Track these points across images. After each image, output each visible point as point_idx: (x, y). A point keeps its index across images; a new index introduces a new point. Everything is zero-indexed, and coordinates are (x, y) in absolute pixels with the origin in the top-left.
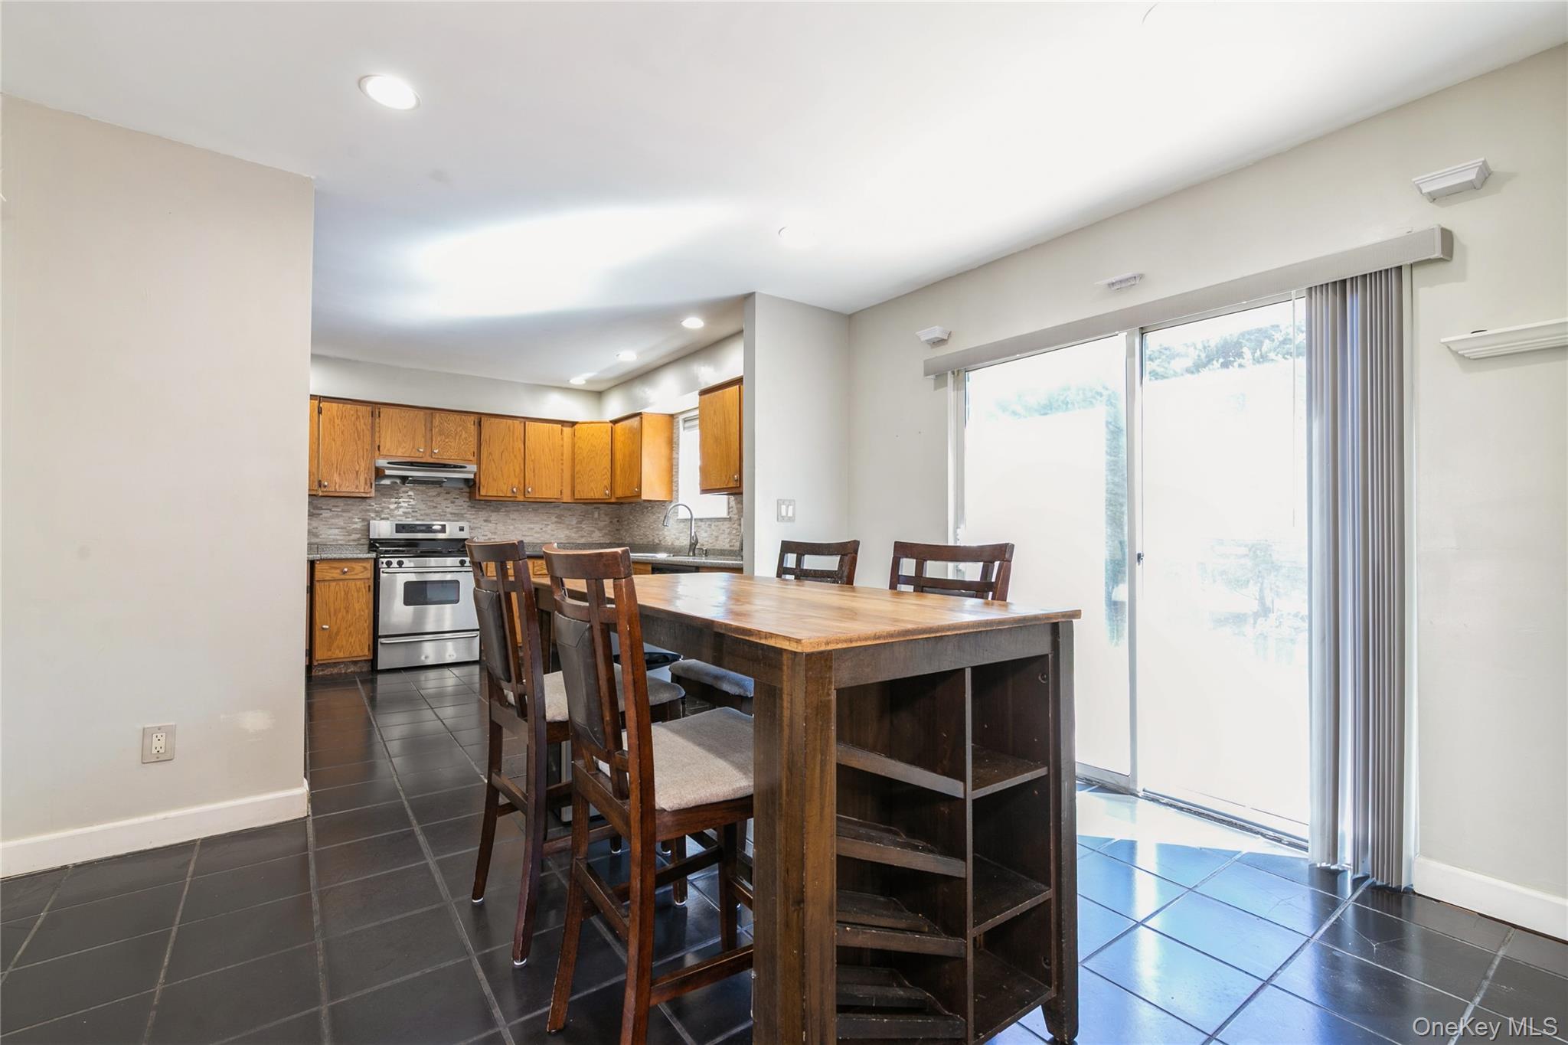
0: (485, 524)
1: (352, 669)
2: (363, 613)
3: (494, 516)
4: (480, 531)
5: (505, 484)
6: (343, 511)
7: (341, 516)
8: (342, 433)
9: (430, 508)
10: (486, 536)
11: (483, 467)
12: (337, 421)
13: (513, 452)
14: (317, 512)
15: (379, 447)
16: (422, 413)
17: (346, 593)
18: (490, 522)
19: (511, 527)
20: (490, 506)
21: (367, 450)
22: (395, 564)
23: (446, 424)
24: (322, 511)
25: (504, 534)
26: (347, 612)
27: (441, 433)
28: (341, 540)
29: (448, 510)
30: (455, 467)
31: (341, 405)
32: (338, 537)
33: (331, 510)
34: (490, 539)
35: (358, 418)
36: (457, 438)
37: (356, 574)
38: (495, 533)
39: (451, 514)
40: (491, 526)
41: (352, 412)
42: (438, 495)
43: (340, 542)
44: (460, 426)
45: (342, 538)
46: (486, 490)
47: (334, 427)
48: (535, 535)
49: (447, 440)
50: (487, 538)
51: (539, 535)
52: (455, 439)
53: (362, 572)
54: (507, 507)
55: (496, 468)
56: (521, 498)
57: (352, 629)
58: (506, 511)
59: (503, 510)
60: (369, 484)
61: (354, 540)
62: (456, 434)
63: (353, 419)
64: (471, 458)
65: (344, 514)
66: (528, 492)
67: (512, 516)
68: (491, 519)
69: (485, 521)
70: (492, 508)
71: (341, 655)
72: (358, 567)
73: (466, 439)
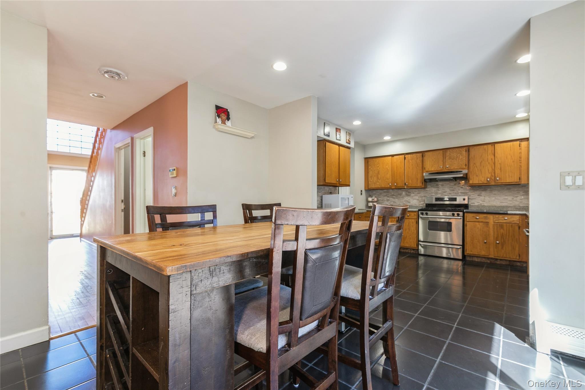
0: (478, 197)
1: (412, 252)
2: (414, 231)
3: (483, 193)
4: (476, 200)
5: (483, 177)
6: (418, 194)
7: (417, 195)
8: (412, 165)
9: (451, 190)
10: (479, 202)
11: (471, 170)
12: (410, 161)
13: (488, 161)
14: (409, 194)
15: (425, 168)
16: (441, 151)
17: (409, 223)
18: (481, 196)
19: (494, 198)
20: (481, 188)
21: (420, 170)
22: (425, 214)
23: (452, 154)
24: (411, 194)
25: (489, 202)
26: (409, 230)
27: (450, 158)
28: (417, 204)
29: (460, 191)
30: (457, 172)
31: (411, 155)
32: (416, 203)
33: (414, 193)
34: (481, 204)
35: (417, 158)
36: (458, 159)
37: (412, 217)
38: (484, 201)
39: (461, 193)
40: (482, 198)
41: (415, 157)
42: (455, 185)
44: (459, 153)
45: (417, 203)
46: (474, 180)
47: (409, 163)
48: (509, 202)
49: (453, 161)
50: (479, 203)
51: (511, 202)
52: (456, 160)
53: (414, 216)
54: (490, 188)
55: (478, 170)
56: (493, 183)
57: (411, 237)
58: (490, 190)
59: (489, 190)
60: (421, 183)
61: (422, 204)
62: (457, 157)
63: (416, 159)
64: (465, 167)
65: (418, 195)
66: (497, 180)
67: (494, 193)
68: (481, 194)
69: (478, 195)
71: (407, 246)
72: (412, 214)
73: (462, 159)
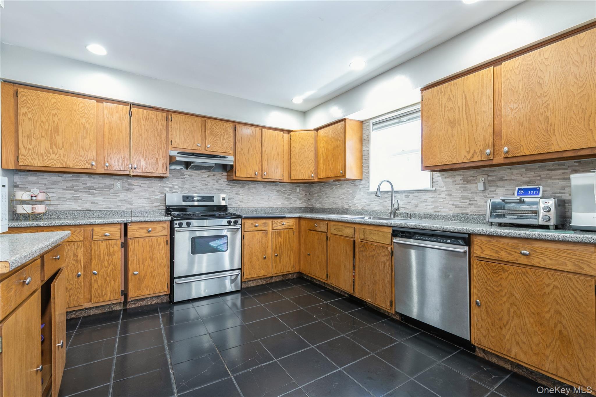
0: (236, 196)
1: (155, 301)
2: (163, 261)
3: (241, 191)
4: (234, 200)
5: (251, 169)
6: (148, 187)
7: (147, 190)
8: (147, 131)
9: (203, 185)
10: (237, 203)
11: (238, 157)
12: (143, 122)
13: (255, 148)
14: (131, 187)
15: (172, 141)
16: (199, 120)
17: (151, 247)
18: (239, 194)
19: (251, 198)
20: (239, 184)
21: (163, 143)
22: (184, 225)
23: (214, 128)
24: (134, 187)
25: (247, 202)
26: (152, 260)
27: (212, 133)
28: (147, 207)
29: (214, 187)
30: (221, 157)
31: (145, 111)
32: (145, 205)
33: (140, 186)
34: (239, 205)
35: (157, 120)
36: (222, 137)
37: (158, 232)
38: (242, 202)
39: (216, 189)
40: (240, 197)
41: (153, 116)
42: (208, 176)
43: (147, 208)
44: (223, 130)
45: (148, 205)
46: (240, 173)
47: (141, 125)
48: (265, 203)
49: (215, 139)
50: (237, 205)
51: (267, 203)
52: (220, 139)
53: (162, 231)
54: (248, 185)
55: (245, 158)
56: (260, 179)
57: (155, 273)
58: (248, 188)
59: (247, 187)
60: (165, 168)
61: (156, 207)
62: (221, 135)
63: (154, 121)
64: (230, 152)
65: (149, 189)
66: (264, 175)
67: (252, 191)
68: (240, 192)
69: (237, 194)
70: (240, 186)
71: (148, 293)
72: (159, 227)
73: (227, 138)
